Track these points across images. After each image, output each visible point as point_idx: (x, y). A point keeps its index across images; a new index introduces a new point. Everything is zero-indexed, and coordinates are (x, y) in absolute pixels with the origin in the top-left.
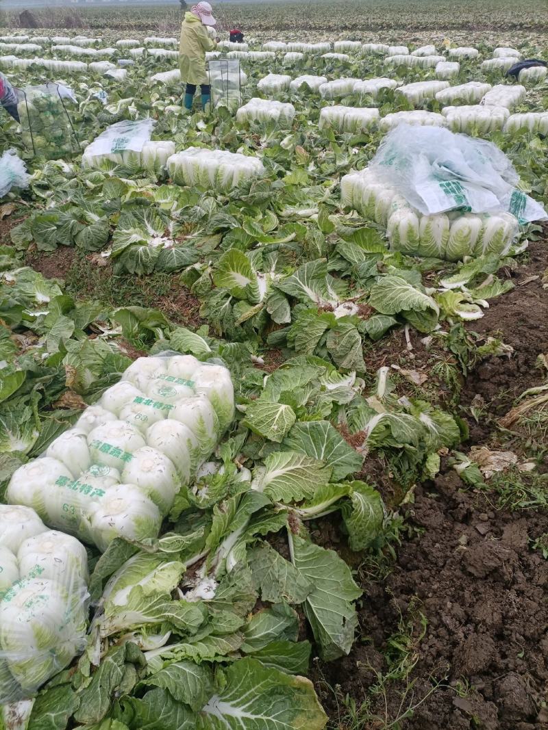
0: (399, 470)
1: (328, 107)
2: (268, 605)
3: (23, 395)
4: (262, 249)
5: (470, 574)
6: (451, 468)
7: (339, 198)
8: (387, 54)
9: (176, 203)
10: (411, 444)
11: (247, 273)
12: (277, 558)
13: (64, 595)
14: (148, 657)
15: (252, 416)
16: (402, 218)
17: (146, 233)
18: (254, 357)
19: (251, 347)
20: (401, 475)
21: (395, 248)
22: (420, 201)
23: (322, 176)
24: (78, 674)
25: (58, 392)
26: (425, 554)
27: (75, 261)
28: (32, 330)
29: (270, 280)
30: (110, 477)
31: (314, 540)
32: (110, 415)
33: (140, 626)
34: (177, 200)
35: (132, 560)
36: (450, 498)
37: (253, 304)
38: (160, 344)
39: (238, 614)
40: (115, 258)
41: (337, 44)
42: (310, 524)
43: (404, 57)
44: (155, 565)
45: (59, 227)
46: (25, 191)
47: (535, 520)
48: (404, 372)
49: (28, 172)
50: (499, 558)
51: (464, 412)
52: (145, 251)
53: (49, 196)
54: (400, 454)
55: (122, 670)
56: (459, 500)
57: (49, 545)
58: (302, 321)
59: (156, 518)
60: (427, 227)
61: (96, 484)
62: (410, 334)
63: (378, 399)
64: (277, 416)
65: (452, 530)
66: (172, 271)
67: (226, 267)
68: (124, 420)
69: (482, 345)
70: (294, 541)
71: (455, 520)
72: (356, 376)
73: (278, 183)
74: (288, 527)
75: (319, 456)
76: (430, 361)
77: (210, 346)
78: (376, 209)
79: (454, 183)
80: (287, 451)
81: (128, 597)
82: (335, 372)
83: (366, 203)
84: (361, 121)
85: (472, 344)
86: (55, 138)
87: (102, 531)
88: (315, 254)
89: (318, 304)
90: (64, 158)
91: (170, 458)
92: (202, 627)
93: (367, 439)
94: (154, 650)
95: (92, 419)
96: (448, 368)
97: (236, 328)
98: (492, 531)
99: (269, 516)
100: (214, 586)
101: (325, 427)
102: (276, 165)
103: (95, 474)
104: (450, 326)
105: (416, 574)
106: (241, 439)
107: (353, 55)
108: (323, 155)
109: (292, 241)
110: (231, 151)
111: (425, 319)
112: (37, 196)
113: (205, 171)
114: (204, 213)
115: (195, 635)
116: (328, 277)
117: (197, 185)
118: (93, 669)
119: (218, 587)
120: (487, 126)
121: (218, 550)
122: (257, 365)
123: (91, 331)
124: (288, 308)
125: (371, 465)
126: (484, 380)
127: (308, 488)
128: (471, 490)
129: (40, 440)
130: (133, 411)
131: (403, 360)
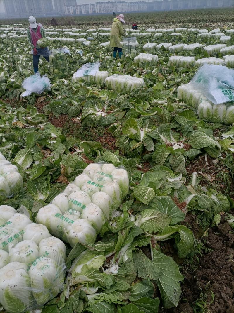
0: (201, 221)
1: (172, 57)
2: (141, 279)
3: (45, 176)
4: (143, 118)
6: (226, 221)
7: (176, 96)
8: (198, 33)
9: (108, 97)
10: (207, 209)
11: (136, 128)
12: (146, 258)
13: (56, 266)
14: (89, 297)
15: (136, 192)
16: (204, 105)
17: (95, 110)
18: (137, 165)
19: (136, 160)
20: (202, 223)
21: (201, 119)
22: (213, 98)
23: (169, 86)
24: (60, 301)
25: (58, 175)
26: (213, 261)
27: (67, 120)
28: (49, 149)
29: (146, 131)
30: (77, 215)
31: (162, 251)
32: (78, 188)
33: (86, 282)
34: (108, 96)
35: (84, 253)
36: (225, 236)
37: (138, 142)
38: (99, 157)
39: (128, 282)
40: (83, 120)
41: (177, 29)
42: (161, 243)
43: (206, 34)
44: (93, 256)
45: (62, 106)
46: (50, 91)
48: (204, 175)
49: (51, 84)
51: (232, 195)
52: (94, 117)
53: (58, 94)
54: (202, 214)
55: (78, 302)
56: (230, 237)
57: (51, 243)
58: (159, 150)
59: (94, 235)
60: (216, 109)
61: (71, 218)
62: (207, 158)
63: (192, 187)
64: (147, 193)
65: (226, 251)
66: (105, 126)
67: (127, 125)
68: (83, 190)
70: (153, 251)
71: (228, 246)
72: (182, 176)
73: (150, 89)
74: (151, 244)
75: (165, 212)
76: (217, 171)
77: (119, 159)
78: (193, 101)
79: (228, 90)
80: (151, 209)
81: (82, 269)
82: (173, 174)
83: (188, 99)
84: (187, 62)
86: (62, 70)
87: (72, 238)
88: (165, 121)
89: (166, 143)
90: (65, 78)
91: (101, 209)
92: (112, 286)
93: (187, 205)
94: (92, 294)
95: (70, 189)
96: (225, 174)
97: (130, 152)
99: (142, 238)
100: (118, 268)
101: (168, 199)
102: (150, 81)
103: (71, 213)
104: (226, 155)
105: (209, 271)
106: (131, 202)
107: (184, 34)
108: (170, 77)
109: (155, 115)
110: (131, 76)
111: (214, 151)
112: (54, 93)
113: (120, 84)
114: (119, 102)
115: (109, 290)
116: (171, 131)
117: (117, 90)
118: (66, 300)
119: (119, 269)
121: (120, 252)
122: (139, 169)
123: (71, 150)
124: (153, 144)
125: (188, 218)
127: (160, 227)
129: (50, 196)
130: (87, 187)
131: (204, 170)
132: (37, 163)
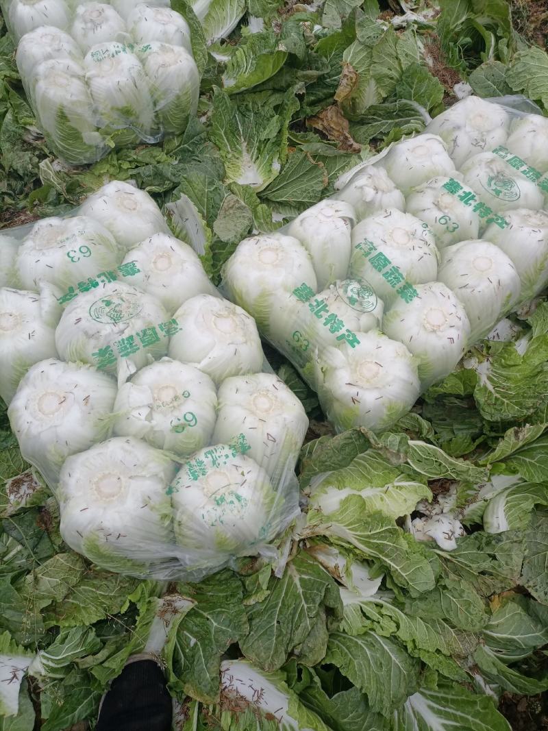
25: (319, 101)
30: (372, 314)
32: (397, 195)
39: (478, 590)
44: (392, 475)
61: (349, 320)
68: (414, 214)
81: (342, 503)
95: (370, 193)
100: (459, 532)
103: (352, 301)
118: (274, 581)
119: (463, 538)
130: (437, 205)
132: (255, 27)
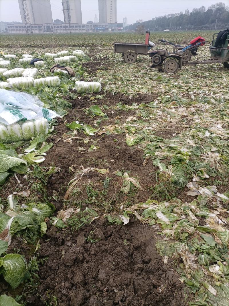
0: (29, 237)
5: (68, 266)
6: (52, 225)
10: (30, 224)
20: (31, 239)
22: (4, 120)
26: (50, 268)
36: (54, 238)
47: (85, 230)
48: (19, 194)
50: (76, 253)
51: (51, 200)
54: (27, 231)
56: (58, 237)
62: (17, 177)
63: (12, 210)
65: (59, 250)
69: (49, 171)
71: (59, 246)
76: (30, 185)
79: (16, 110)
85: (45, 172)
93: (9, 232)
96: (38, 185)
98: (73, 243)
104: (33, 167)
105: (49, 279)
111: (22, 168)
120: (27, 85)
125: (14, 243)
126: (54, 184)
128: (61, 230)
131: (17, 189)
